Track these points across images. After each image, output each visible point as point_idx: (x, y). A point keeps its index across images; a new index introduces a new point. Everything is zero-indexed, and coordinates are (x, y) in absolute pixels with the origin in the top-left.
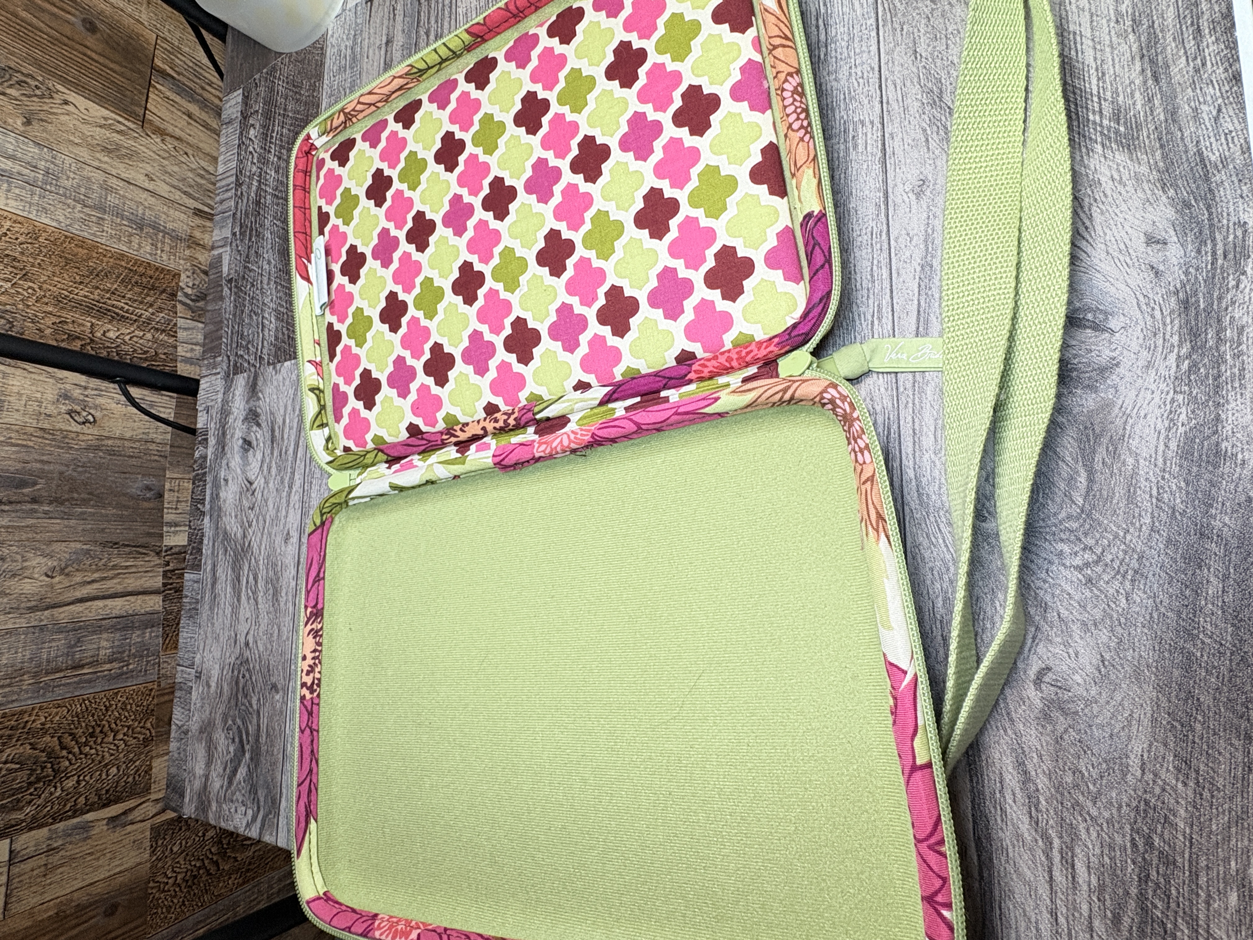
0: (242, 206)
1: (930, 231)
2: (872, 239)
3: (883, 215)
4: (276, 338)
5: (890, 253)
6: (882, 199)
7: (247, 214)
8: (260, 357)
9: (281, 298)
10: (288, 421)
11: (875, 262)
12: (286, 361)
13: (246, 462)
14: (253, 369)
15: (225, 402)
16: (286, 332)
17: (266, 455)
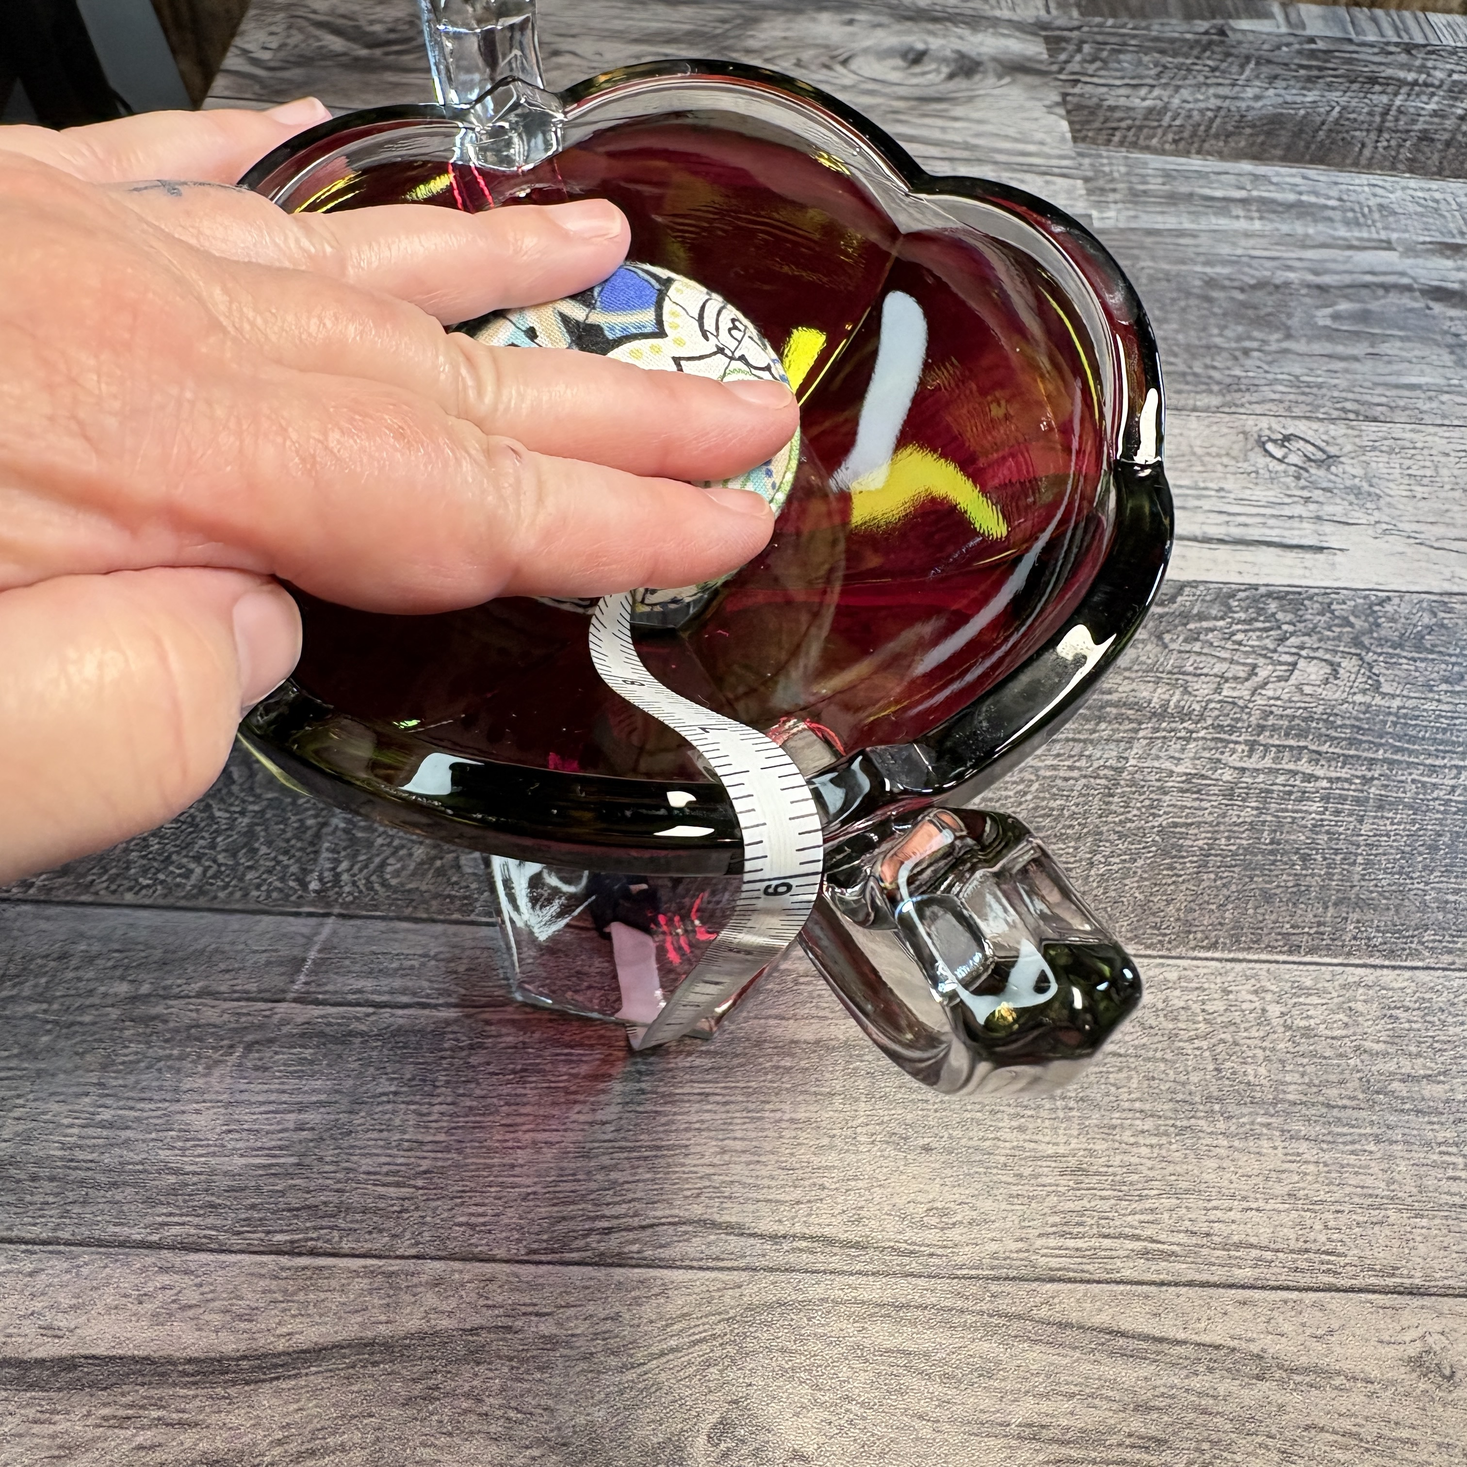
0: (1366, 54)
1: (1338, 1381)
2: (1318, 1252)
3: (1372, 1280)
4: (1112, 109)
5: (1287, 1288)
6: (1407, 1281)
7: (1350, 61)
8: (1078, 81)
9: (1190, 117)
10: (957, 125)
11: (1268, 1255)
12: (1071, 123)
13: (884, 54)
14: (1055, 68)
15: (995, 23)
16: (1123, 124)
17: (896, 89)
